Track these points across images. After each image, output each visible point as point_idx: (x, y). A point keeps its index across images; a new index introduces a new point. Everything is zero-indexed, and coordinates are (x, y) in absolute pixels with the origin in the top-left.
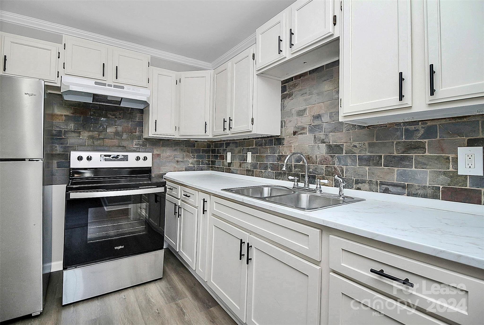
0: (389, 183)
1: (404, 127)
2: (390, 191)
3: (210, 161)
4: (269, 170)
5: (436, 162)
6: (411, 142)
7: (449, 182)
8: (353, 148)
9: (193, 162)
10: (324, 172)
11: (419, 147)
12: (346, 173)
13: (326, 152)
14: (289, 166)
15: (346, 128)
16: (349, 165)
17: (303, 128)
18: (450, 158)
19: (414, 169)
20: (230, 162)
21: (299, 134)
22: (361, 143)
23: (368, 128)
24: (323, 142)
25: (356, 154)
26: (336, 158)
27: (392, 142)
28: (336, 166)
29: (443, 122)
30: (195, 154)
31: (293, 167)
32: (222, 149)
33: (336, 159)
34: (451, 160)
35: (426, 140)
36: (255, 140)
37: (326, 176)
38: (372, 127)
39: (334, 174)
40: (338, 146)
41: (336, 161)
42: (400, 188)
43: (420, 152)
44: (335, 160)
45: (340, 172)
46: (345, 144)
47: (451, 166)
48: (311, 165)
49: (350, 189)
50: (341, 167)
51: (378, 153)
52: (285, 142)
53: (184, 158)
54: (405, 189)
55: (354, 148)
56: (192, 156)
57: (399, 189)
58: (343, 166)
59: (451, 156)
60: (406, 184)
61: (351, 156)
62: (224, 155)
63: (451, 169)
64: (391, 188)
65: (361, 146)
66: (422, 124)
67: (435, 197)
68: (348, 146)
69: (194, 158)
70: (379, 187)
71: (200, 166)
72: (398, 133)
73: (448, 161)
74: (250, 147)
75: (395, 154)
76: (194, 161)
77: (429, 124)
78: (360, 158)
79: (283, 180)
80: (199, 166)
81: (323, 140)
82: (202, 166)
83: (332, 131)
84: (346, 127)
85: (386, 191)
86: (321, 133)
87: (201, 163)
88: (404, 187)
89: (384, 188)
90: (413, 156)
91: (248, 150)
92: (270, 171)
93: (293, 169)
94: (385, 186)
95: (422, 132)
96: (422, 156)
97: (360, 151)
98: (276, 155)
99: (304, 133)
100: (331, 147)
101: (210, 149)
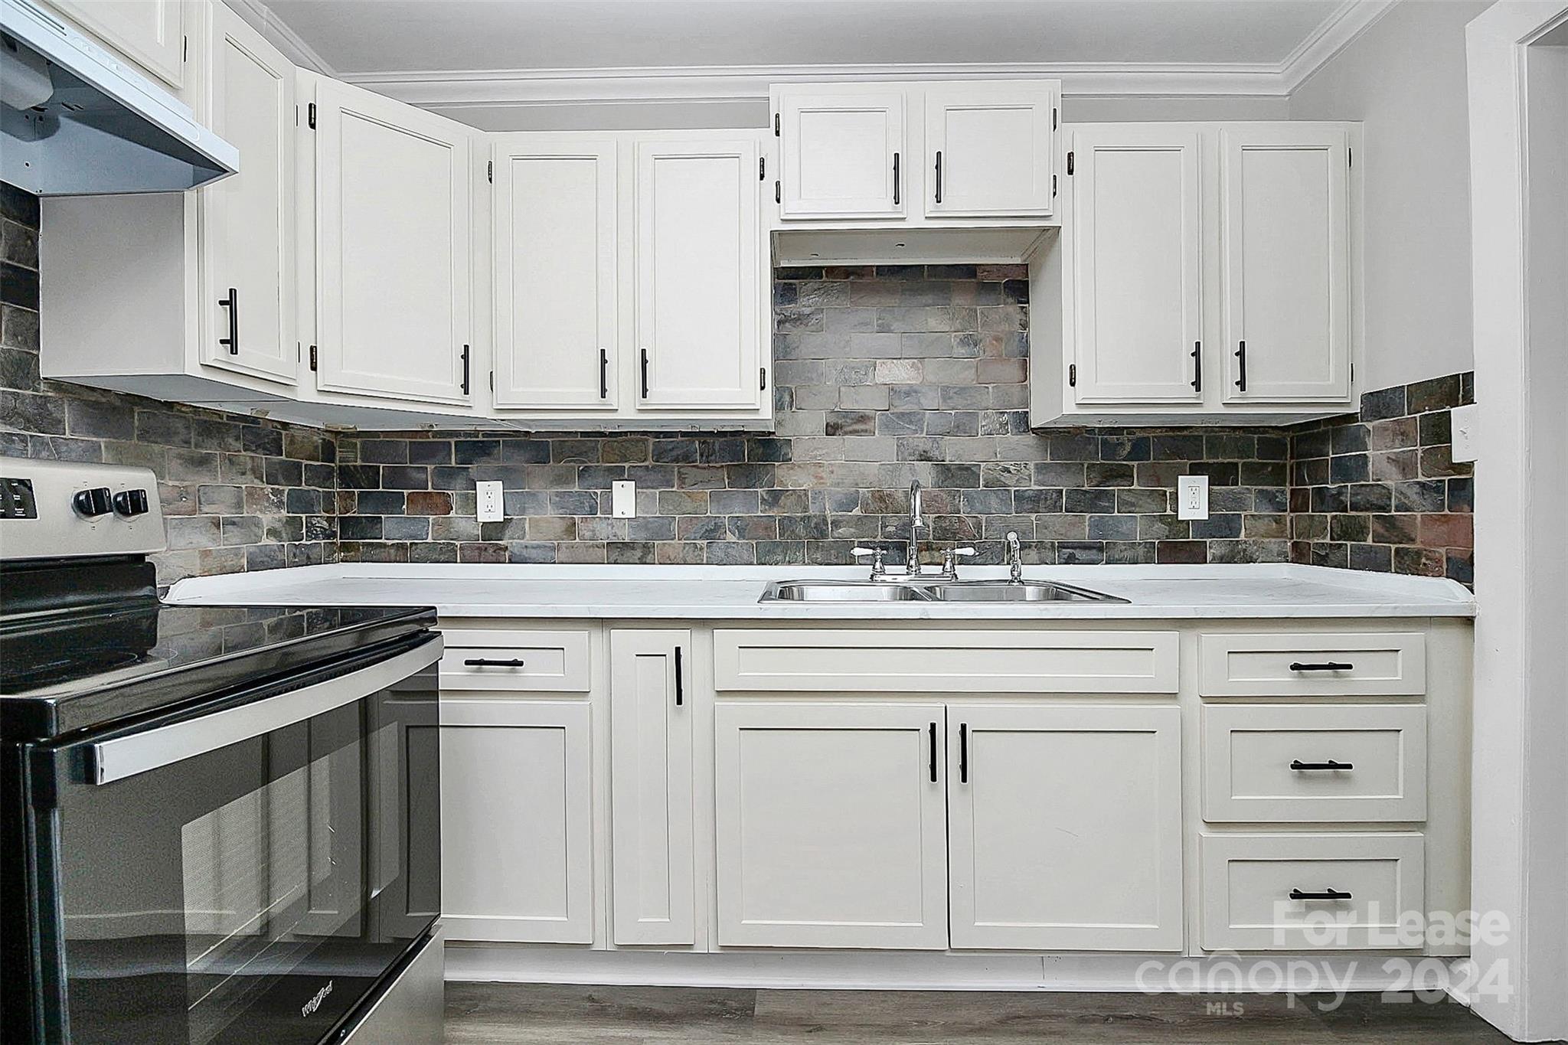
0: (1076, 545)
1: (1100, 437)
2: (1078, 559)
3: (335, 517)
4: (731, 538)
5: (1149, 500)
6: (1112, 464)
7: (1167, 533)
8: (1002, 473)
9: (277, 525)
10: (929, 531)
11: (1125, 475)
12: (986, 530)
13: (933, 483)
14: (814, 522)
15: (985, 428)
16: (994, 512)
17: (863, 418)
18: (1168, 494)
19: (1116, 514)
20: (502, 520)
21: (846, 433)
22: (1019, 463)
23: (1033, 433)
24: (924, 457)
25: (1009, 486)
26: (962, 497)
27: (1080, 464)
28: (962, 515)
29: (1158, 433)
30: (281, 488)
31: (830, 526)
32: (430, 467)
33: (962, 500)
34: (1168, 498)
35: (1135, 463)
36: (652, 440)
37: (934, 542)
38: (1042, 430)
39: (958, 533)
40: (968, 468)
41: (961, 503)
42: (1094, 551)
43: (1125, 483)
44: (960, 501)
45: (974, 528)
46: (983, 465)
47: (1168, 507)
48: (892, 517)
49: (998, 564)
50: (974, 517)
51: (1055, 486)
52: (797, 453)
53: (239, 505)
54: (1103, 552)
55: (1004, 474)
56: (270, 495)
57: (1093, 554)
58: (979, 516)
59: (1169, 490)
60: (1104, 542)
61: (999, 493)
62: (450, 492)
63: (1169, 512)
64: (1078, 554)
65: (1018, 471)
66: (1127, 434)
67: (1148, 561)
68: (989, 469)
69: (278, 507)
70: (1057, 554)
71: (304, 542)
72: (1091, 447)
73: (1164, 498)
74: (627, 465)
75: (1086, 488)
76: (280, 520)
77: (1139, 434)
78: (1020, 497)
79: (789, 563)
80: (297, 543)
81: (924, 451)
82: (309, 543)
83: (949, 433)
84: (984, 426)
85: (1070, 560)
86: (917, 435)
87: (304, 531)
88: (1100, 549)
89: (1066, 556)
90: (1114, 490)
91: (619, 474)
92: (734, 543)
93: (830, 529)
94: (1069, 550)
95: (1128, 448)
96: (1129, 490)
97: (1017, 480)
98: (759, 490)
99: (866, 431)
100: (949, 469)
101: (333, 465)
